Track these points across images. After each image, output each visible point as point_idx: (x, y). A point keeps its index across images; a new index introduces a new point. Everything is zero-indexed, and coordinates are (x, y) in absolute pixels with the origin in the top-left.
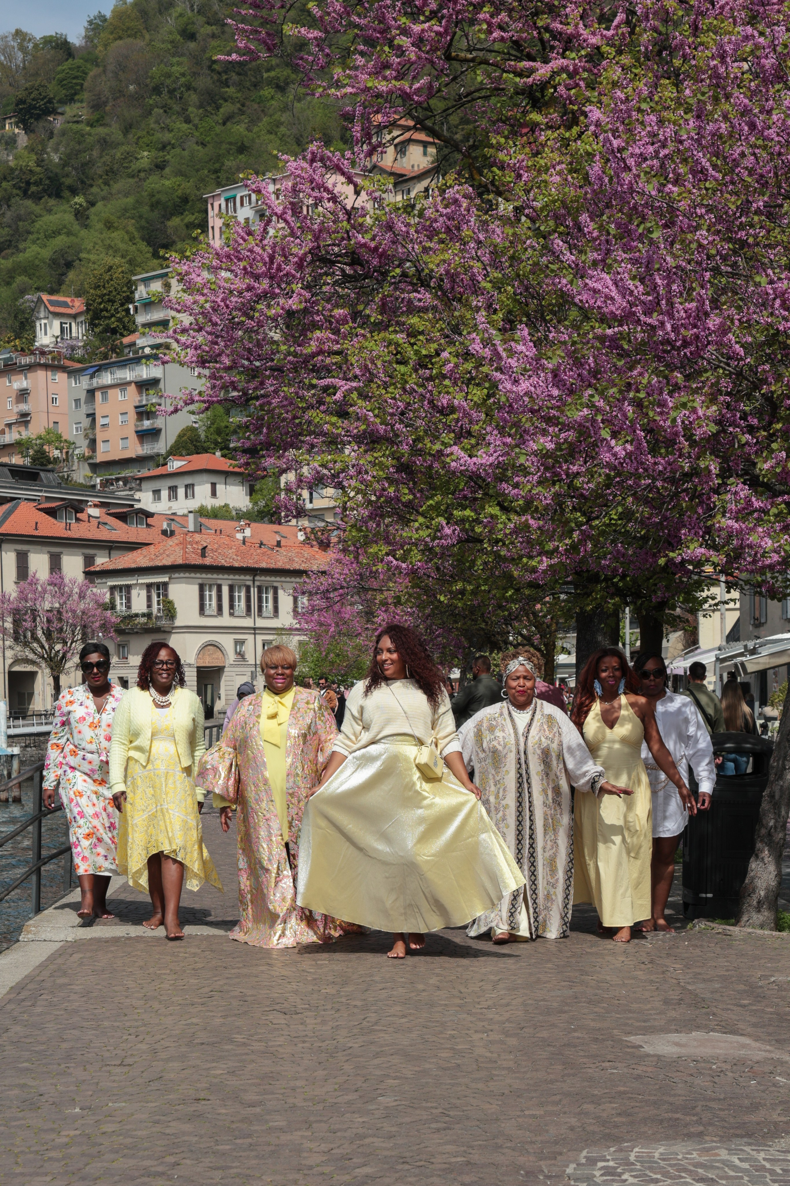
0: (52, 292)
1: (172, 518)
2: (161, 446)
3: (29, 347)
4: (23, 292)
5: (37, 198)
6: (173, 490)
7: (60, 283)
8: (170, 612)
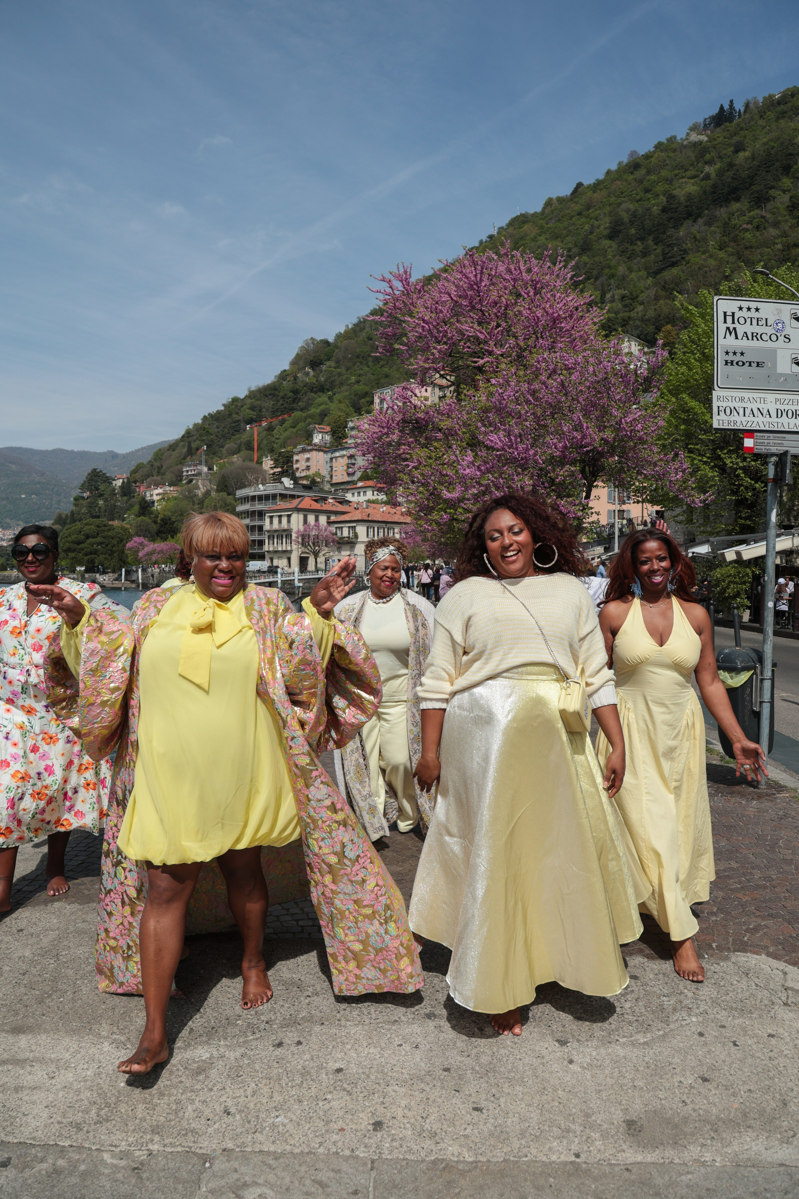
0: (319, 424)
1: (358, 503)
2: (355, 478)
3: (310, 444)
4: (309, 424)
5: (316, 392)
6: (359, 493)
7: (322, 421)
8: (356, 536)
